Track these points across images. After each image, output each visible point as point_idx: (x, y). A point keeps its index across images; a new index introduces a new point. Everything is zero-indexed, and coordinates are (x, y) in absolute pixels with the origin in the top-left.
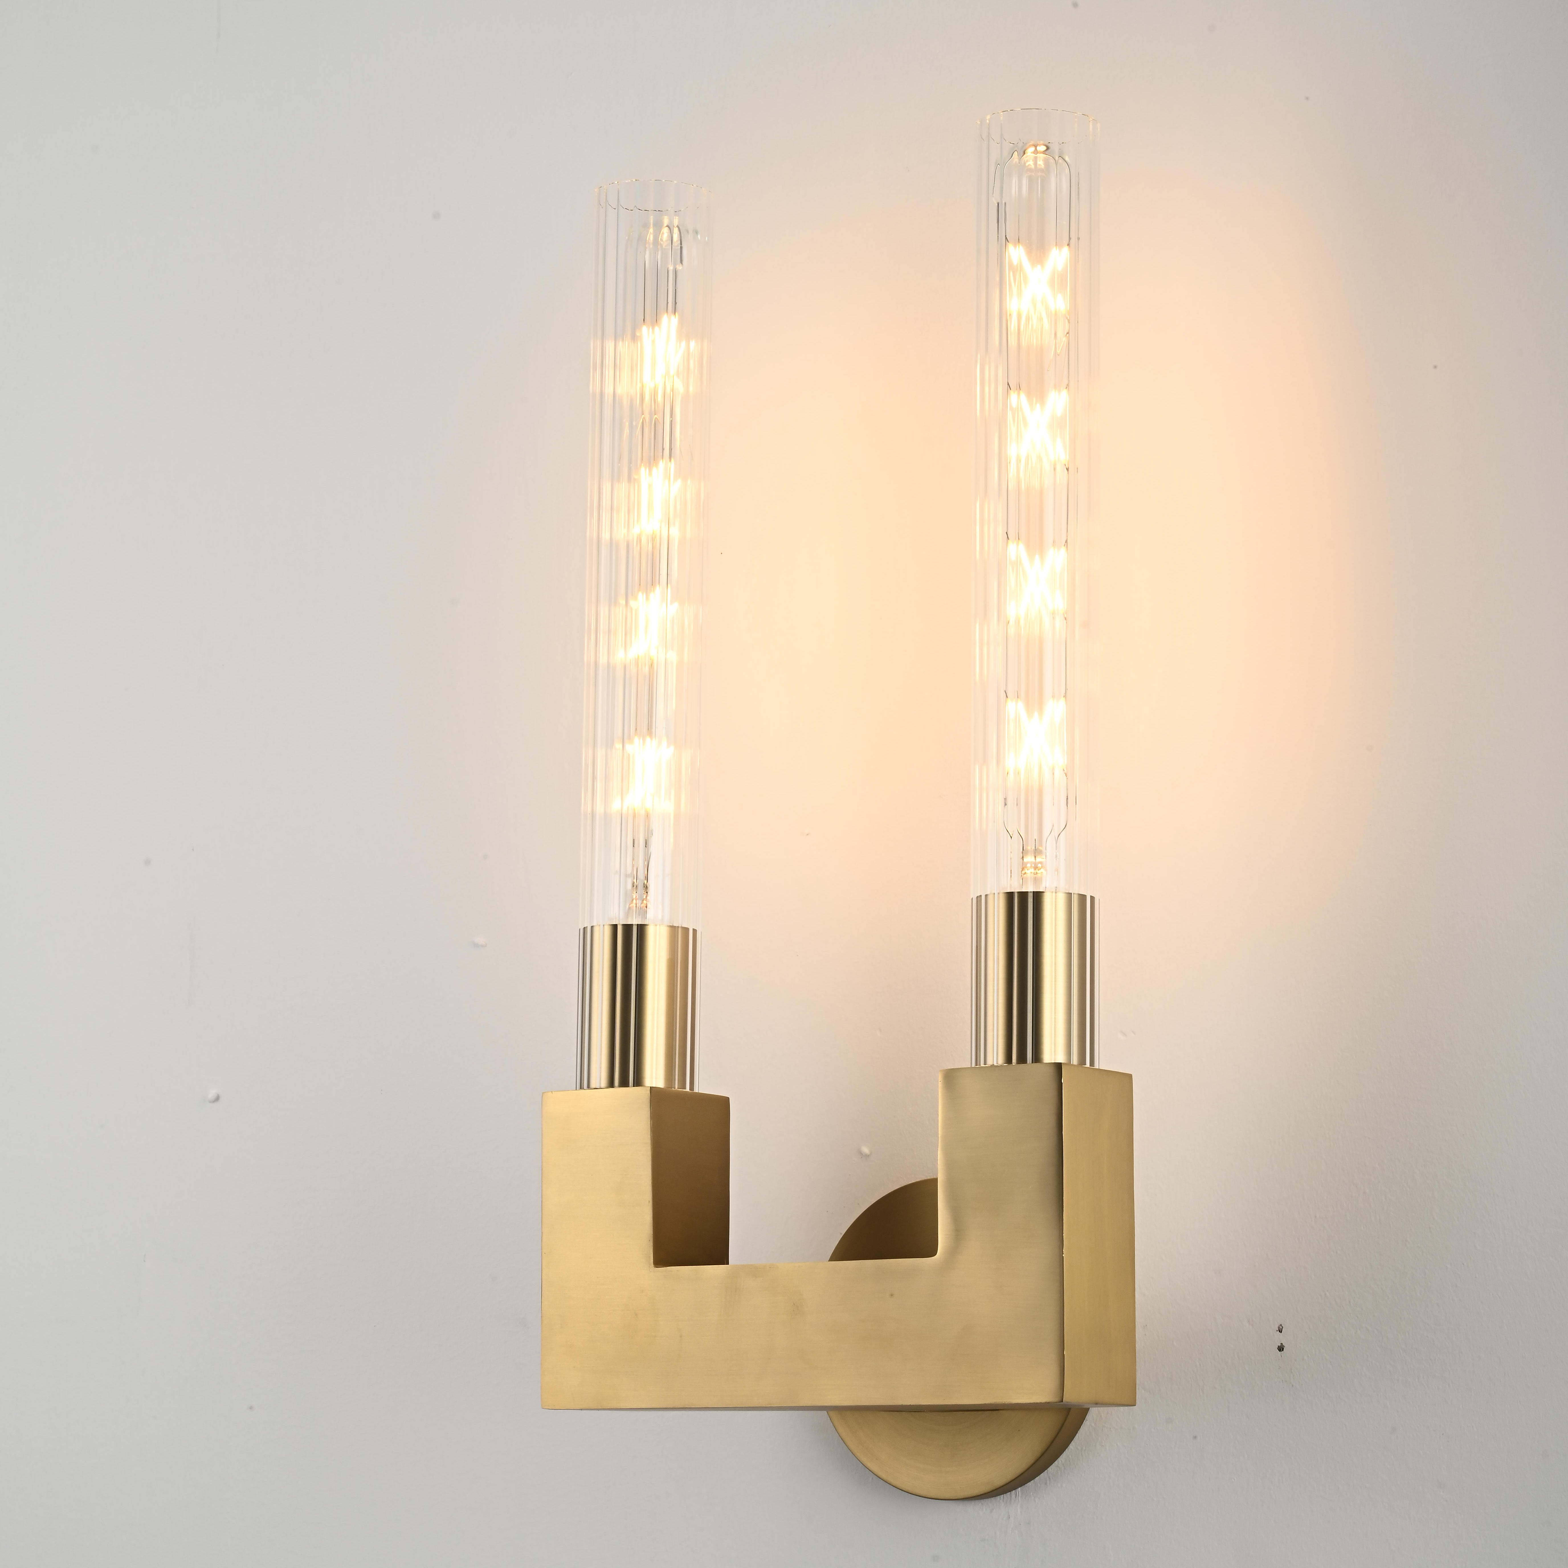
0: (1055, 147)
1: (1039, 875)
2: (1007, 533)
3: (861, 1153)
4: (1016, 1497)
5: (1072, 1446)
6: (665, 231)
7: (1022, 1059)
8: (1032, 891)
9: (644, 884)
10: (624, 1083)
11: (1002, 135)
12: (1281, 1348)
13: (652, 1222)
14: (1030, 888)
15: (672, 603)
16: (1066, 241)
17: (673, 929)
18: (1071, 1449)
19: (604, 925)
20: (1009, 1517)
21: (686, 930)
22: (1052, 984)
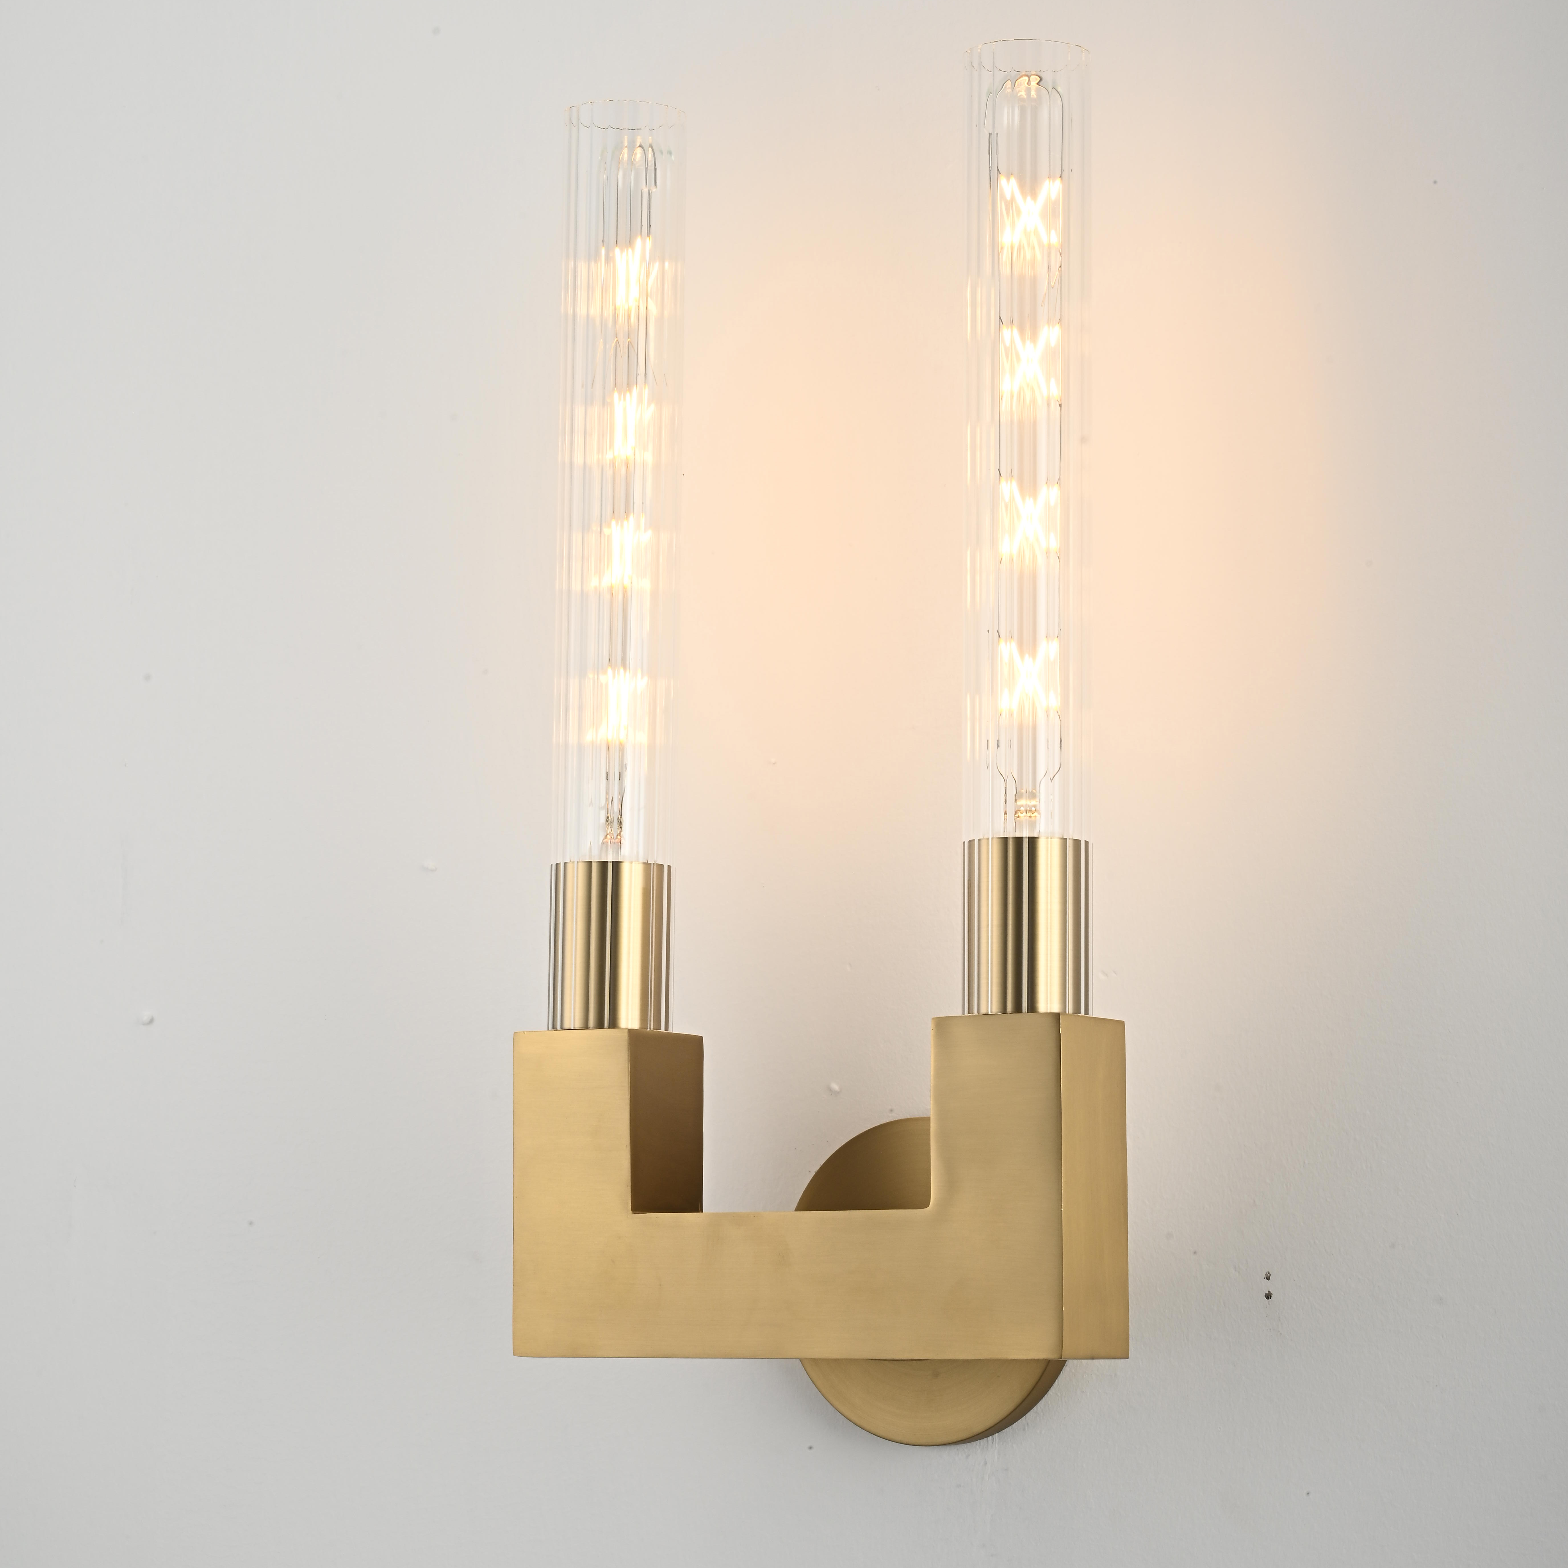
0: (1048, 77)
1: (1033, 819)
2: (999, 470)
3: (830, 1090)
4: (993, 1443)
6: (639, 151)
7: (1018, 1009)
8: (1028, 836)
9: (618, 818)
10: (600, 1025)
11: (994, 64)
12: (1268, 1296)
13: (630, 1167)
14: (1025, 834)
15: (645, 531)
16: (1059, 173)
17: (647, 865)
18: (1051, 1395)
19: (577, 862)
20: (986, 1463)
21: (661, 867)
22: (1047, 931)
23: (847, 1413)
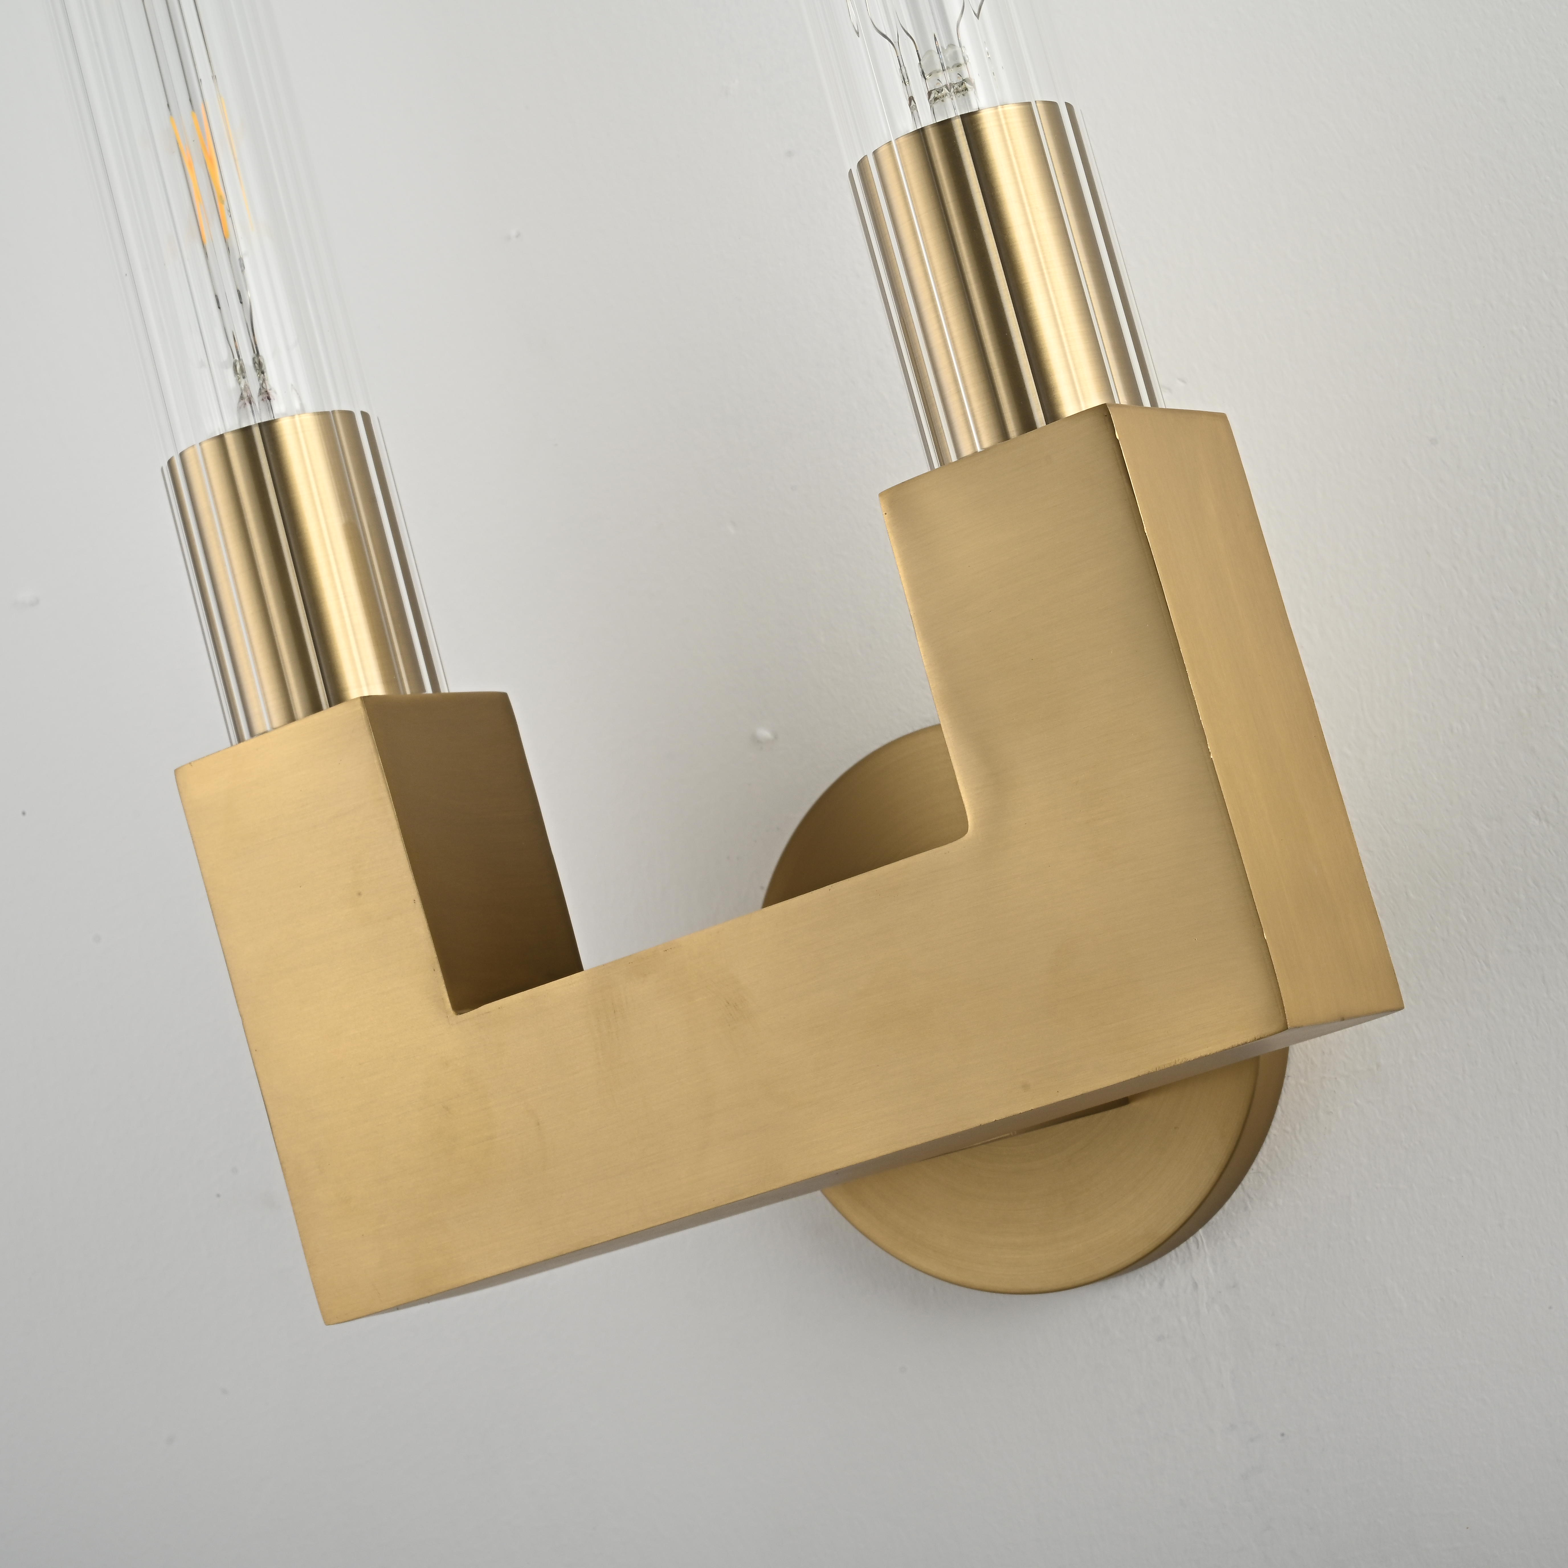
3: (756, 741)
4: (1198, 1247)
5: (1273, 1131)
7: (1027, 423)
8: (959, 114)
9: (253, 358)
10: (315, 707)
17: (325, 419)
18: (1275, 1135)
19: (200, 444)
20: (1195, 1285)
21: (349, 416)
22: (1043, 274)
23: (935, 1269)
